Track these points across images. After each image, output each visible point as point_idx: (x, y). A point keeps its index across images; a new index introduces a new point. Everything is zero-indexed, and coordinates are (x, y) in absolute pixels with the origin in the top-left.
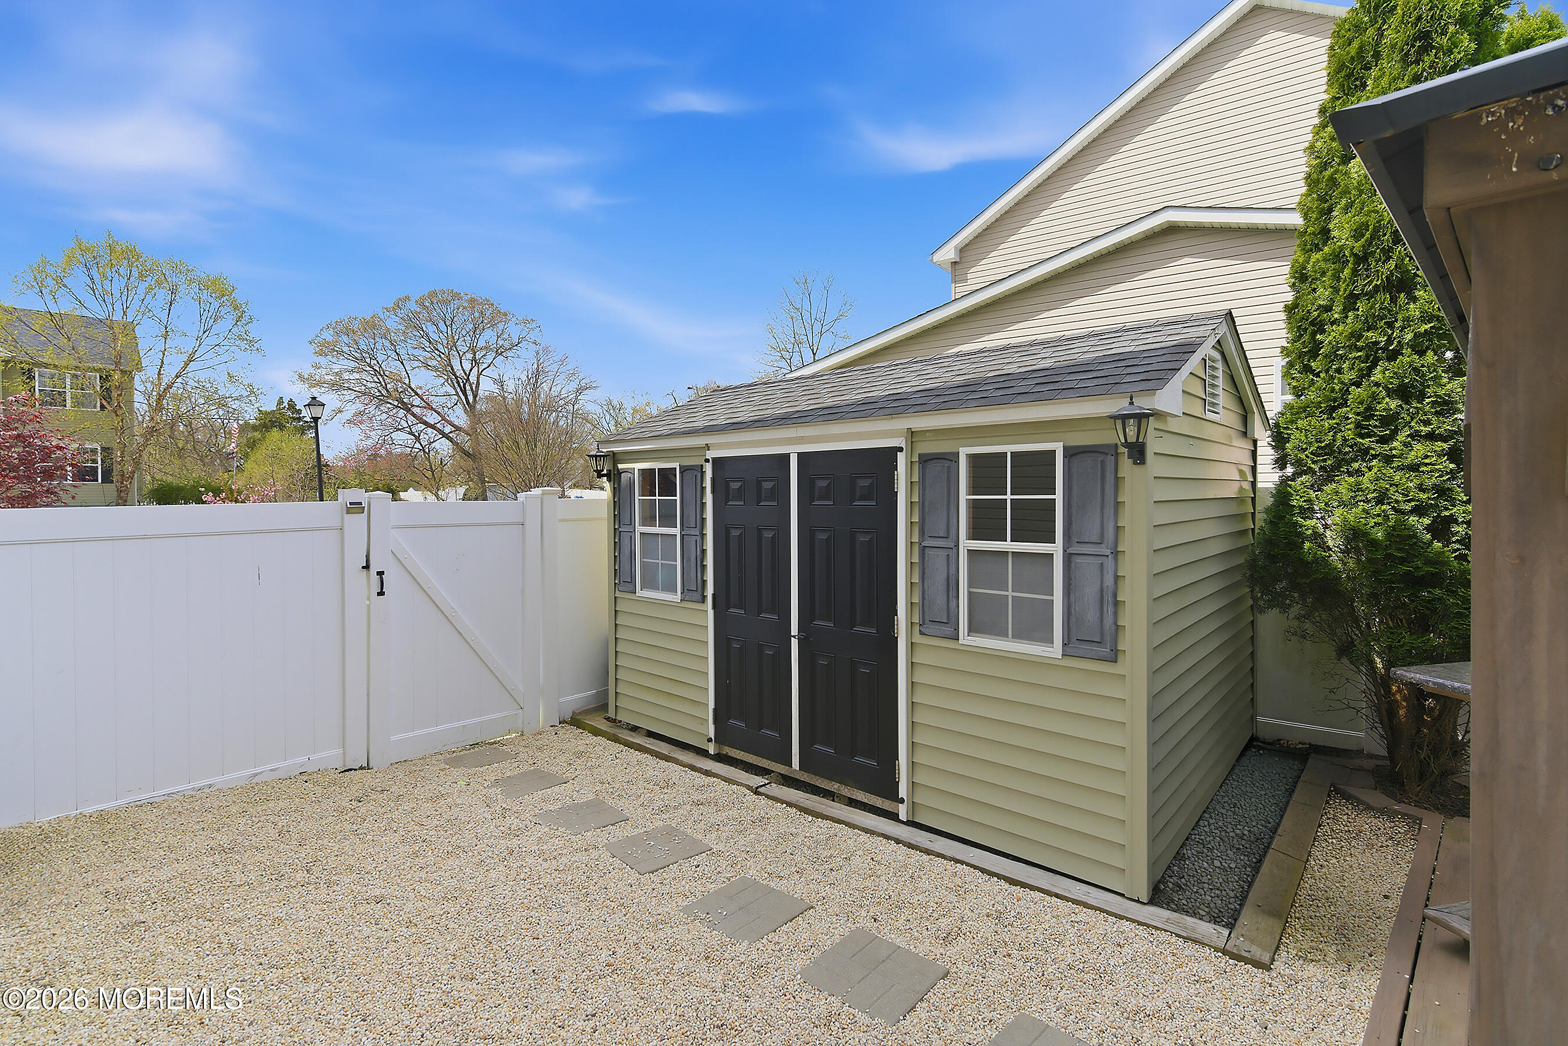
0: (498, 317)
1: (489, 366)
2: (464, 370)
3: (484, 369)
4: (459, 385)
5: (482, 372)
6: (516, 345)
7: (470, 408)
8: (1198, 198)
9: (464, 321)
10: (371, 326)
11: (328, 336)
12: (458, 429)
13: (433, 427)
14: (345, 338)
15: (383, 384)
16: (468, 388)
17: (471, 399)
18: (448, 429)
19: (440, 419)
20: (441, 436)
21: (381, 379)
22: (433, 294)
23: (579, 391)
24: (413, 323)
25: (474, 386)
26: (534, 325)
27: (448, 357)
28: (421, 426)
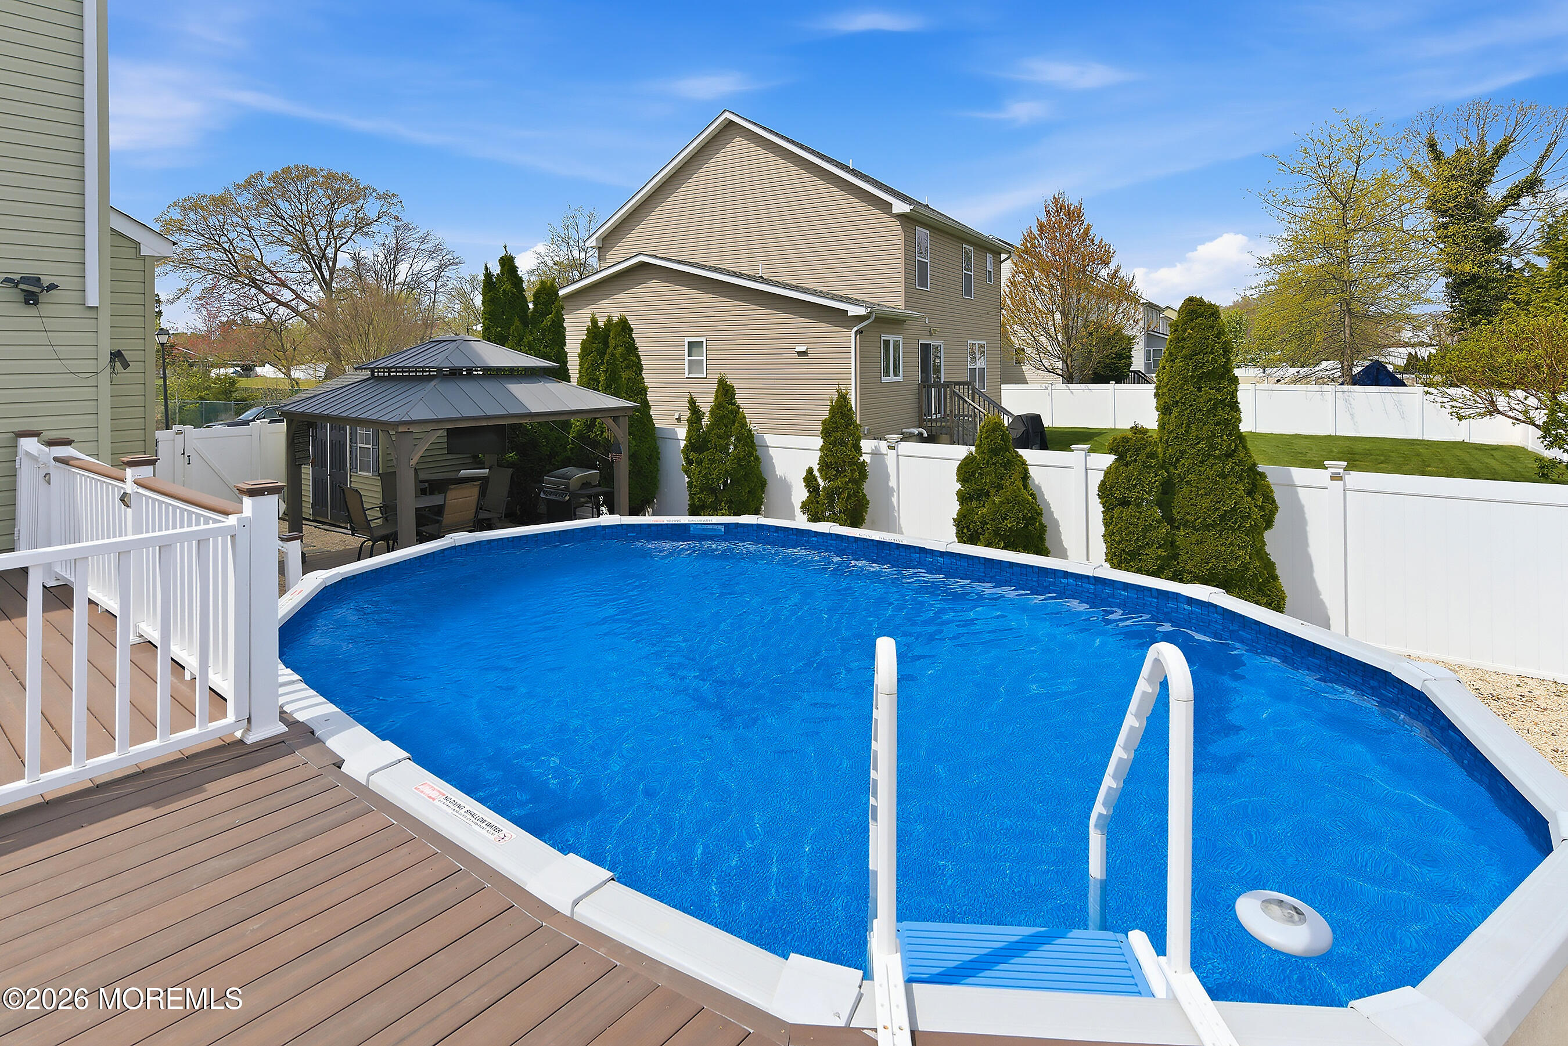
0: (357, 193)
1: (347, 242)
2: (319, 246)
3: (342, 245)
4: (315, 263)
5: (340, 247)
6: (376, 221)
7: (326, 285)
8: (703, 259)
9: (321, 198)
10: (221, 202)
11: (176, 214)
12: (312, 306)
13: (286, 305)
14: (192, 215)
15: (233, 261)
16: (323, 264)
17: (327, 275)
18: (303, 307)
19: (294, 296)
20: (295, 315)
21: (230, 256)
22: (287, 170)
23: (442, 267)
24: (264, 198)
25: (331, 263)
26: (395, 200)
27: (303, 233)
28: (273, 305)
